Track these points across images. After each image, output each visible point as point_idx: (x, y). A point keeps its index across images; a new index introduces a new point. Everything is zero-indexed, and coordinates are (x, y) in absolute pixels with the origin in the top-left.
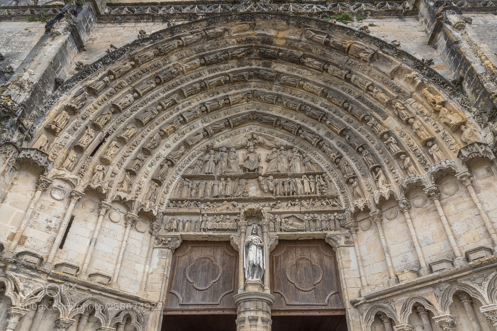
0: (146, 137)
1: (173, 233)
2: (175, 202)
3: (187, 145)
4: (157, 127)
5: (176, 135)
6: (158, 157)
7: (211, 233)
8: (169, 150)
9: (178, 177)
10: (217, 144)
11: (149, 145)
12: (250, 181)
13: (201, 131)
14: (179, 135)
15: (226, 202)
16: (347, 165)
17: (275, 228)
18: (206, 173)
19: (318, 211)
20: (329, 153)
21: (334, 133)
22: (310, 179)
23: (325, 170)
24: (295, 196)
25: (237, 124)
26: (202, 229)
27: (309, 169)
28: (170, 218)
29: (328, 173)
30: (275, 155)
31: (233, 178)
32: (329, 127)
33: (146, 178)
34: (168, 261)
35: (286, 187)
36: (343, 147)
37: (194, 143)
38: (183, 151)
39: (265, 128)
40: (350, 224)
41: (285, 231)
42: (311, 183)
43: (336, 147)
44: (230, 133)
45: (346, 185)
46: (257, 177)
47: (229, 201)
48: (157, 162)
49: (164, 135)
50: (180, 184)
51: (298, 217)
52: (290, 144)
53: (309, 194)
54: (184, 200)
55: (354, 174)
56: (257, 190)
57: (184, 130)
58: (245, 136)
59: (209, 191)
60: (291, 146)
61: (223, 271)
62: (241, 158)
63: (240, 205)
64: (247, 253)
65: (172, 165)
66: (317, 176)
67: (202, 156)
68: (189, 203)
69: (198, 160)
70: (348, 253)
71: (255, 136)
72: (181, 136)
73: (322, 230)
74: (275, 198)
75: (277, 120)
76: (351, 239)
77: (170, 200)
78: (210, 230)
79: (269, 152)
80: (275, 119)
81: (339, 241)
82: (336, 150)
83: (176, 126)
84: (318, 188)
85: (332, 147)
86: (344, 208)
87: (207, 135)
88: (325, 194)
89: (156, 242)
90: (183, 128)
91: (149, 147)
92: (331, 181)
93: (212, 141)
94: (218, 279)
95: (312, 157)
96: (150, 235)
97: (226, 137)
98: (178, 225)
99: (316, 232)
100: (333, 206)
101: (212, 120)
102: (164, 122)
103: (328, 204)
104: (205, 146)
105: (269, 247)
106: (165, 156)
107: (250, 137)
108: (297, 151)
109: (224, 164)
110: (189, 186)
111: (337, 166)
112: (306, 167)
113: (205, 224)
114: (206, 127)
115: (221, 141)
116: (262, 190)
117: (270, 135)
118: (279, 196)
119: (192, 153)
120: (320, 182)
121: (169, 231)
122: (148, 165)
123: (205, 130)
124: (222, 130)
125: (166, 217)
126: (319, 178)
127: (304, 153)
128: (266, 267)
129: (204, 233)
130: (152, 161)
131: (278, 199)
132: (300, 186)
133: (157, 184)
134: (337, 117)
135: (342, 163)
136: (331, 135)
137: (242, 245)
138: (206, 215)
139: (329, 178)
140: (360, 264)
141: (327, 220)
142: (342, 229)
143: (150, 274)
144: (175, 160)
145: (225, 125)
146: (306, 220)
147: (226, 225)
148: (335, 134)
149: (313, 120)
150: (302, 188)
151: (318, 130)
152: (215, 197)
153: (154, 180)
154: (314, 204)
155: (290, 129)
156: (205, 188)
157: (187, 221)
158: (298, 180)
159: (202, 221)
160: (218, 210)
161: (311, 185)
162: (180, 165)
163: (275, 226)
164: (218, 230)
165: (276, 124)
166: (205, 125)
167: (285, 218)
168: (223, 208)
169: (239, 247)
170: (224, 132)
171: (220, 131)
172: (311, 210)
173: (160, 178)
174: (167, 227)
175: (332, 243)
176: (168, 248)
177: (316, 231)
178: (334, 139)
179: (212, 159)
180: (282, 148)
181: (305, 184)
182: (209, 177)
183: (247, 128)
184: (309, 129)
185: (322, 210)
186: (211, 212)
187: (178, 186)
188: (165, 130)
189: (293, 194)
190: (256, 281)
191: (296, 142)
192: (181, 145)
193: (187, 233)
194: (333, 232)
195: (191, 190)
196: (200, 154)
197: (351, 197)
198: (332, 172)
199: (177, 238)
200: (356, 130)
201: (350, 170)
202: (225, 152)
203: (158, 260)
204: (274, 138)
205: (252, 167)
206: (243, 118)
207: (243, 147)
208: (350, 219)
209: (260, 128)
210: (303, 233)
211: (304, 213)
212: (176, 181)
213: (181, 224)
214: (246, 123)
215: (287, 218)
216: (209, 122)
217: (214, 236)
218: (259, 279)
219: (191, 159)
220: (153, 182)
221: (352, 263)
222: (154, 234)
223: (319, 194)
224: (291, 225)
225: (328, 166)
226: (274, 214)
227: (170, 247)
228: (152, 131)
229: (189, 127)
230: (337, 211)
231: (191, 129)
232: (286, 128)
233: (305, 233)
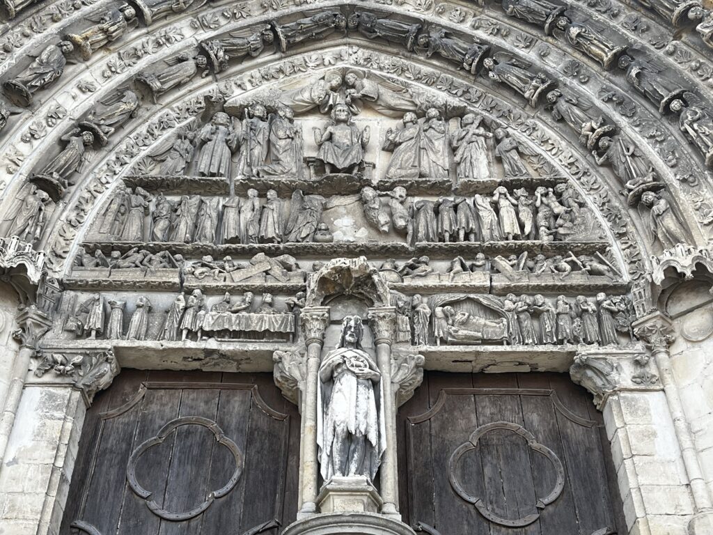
0: (18, 52)
1: (92, 343)
2: (100, 252)
3: (143, 88)
4: (53, 28)
5: (113, 58)
6: (53, 117)
7: (212, 344)
8: (87, 101)
9: (115, 183)
10: (237, 97)
11: (26, 75)
12: (336, 201)
13: (191, 53)
14: (120, 58)
15: (261, 256)
16: (633, 155)
17: (413, 335)
18: (203, 174)
19: (547, 287)
20: (576, 123)
21: (590, 63)
22: (517, 199)
23: (565, 173)
24: (473, 242)
25: (298, 39)
26: (185, 333)
27: (515, 169)
28: (84, 297)
29: (573, 181)
30: (411, 131)
31: (285, 191)
32: (577, 46)
33: (11, 173)
34: (69, 425)
35: (446, 218)
36: (620, 103)
37: (166, 86)
38: (133, 106)
39: (383, 57)
40: (647, 325)
41: (444, 342)
42: (521, 208)
43: (599, 103)
44: (278, 65)
45: (632, 212)
46: (358, 191)
47: (271, 253)
48: (49, 129)
49: (75, 53)
50: (118, 201)
51: (485, 302)
52: (455, 102)
53: (516, 237)
54: (130, 248)
55: (654, 180)
56: (357, 227)
57: (137, 44)
58: (323, 78)
59: (208, 226)
60: (459, 108)
61: (248, 463)
62: (309, 138)
63: (306, 265)
64: (326, 401)
65: (98, 143)
66: (540, 190)
67: (189, 127)
68: (145, 256)
69: (179, 137)
70: (646, 411)
71: (351, 78)
72: (127, 62)
73: (561, 342)
74: (411, 249)
75: (419, 31)
76: (652, 370)
77: (85, 245)
78: (210, 334)
79: (393, 124)
80: (414, 27)
81: (614, 376)
82: (599, 111)
83: (112, 29)
84: (542, 223)
85: (586, 104)
86: (626, 278)
87: (208, 66)
88: (567, 240)
89: (34, 365)
90: (136, 38)
91: (25, 83)
92: (581, 205)
93: (222, 85)
94: (230, 485)
95: (524, 138)
96: (14, 346)
97: (265, 78)
98: (106, 318)
99: (541, 348)
100: (592, 272)
101: (223, 21)
102: (76, 14)
103: (574, 266)
104: (202, 99)
105: (396, 387)
106: (77, 115)
107: (336, 81)
108: (477, 123)
109: (258, 151)
110: (146, 208)
111: (602, 160)
112: (506, 166)
113: (195, 317)
114: (206, 41)
115: (249, 86)
116: (373, 225)
117: (395, 76)
118: (424, 243)
119: (159, 114)
120: (548, 205)
121: (78, 337)
122: (19, 136)
123: (201, 50)
124: (254, 54)
125: (69, 295)
126: (546, 195)
127: (499, 126)
128: (388, 443)
129: (191, 344)
130: (34, 127)
131: (422, 251)
132: (487, 216)
133: (45, 195)
134: (602, 18)
135: (616, 149)
136: (583, 71)
137: (311, 378)
138: (197, 292)
139: (577, 195)
140: (687, 443)
141: (573, 313)
142: (623, 341)
143: (8, 464)
144: (107, 129)
145: (264, 41)
146: (509, 311)
147: (261, 319)
148: (596, 67)
149: (528, 29)
150: (495, 223)
151: (543, 56)
152: (227, 241)
153: (37, 181)
154: (531, 269)
155: (458, 57)
156: (197, 216)
157: (139, 306)
158: (483, 202)
159: (186, 309)
160: (238, 278)
161: (523, 215)
162: (123, 147)
163: (413, 329)
164: (236, 335)
165: (415, 42)
166: (204, 35)
167: (443, 306)
168: (251, 272)
169: (301, 386)
170: (259, 60)
171: (248, 56)
172: (524, 282)
173: (56, 175)
174: (72, 324)
175: (593, 382)
176: (74, 387)
177: (541, 343)
178: (592, 81)
179: (220, 136)
180: (433, 112)
181: (503, 212)
182: (211, 186)
183: (328, 55)
184: (515, 55)
185: (559, 283)
186: (214, 284)
187: (114, 207)
188: (78, 37)
189: (467, 238)
190: (358, 482)
191: (474, 97)
192: (128, 89)
193: (137, 344)
194: (594, 349)
195: (155, 220)
196: (185, 122)
197: (648, 246)
198: (584, 179)
199: (103, 355)
200: (661, 53)
201: (643, 168)
202: (262, 119)
203: (38, 423)
204: (407, 86)
205: (341, 160)
206: (317, 24)
207: (316, 108)
208: (648, 308)
209: (366, 55)
210: (500, 348)
211: (505, 292)
212: (108, 193)
213: (117, 316)
214: (325, 39)
215: (452, 304)
216: (215, 29)
217: (223, 355)
218: (365, 477)
219: (156, 132)
220: (33, 187)
221: (658, 440)
222: (28, 340)
223: (545, 239)
224: (464, 324)
225: (572, 160)
226: (411, 291)
227: (80, 385)
228: (38, 37)
229: (153, 38)
230: (604, 288)
231: (159, 45)
232: (444, 53)
233: (508, 348)
